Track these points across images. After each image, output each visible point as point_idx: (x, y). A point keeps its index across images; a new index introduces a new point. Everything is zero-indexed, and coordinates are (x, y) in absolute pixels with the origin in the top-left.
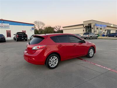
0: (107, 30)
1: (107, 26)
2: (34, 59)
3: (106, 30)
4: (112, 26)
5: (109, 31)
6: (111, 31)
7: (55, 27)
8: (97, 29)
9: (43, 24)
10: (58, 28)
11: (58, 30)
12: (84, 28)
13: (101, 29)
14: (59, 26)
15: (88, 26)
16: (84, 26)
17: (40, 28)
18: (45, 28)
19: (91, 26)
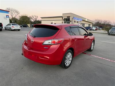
0: (83, 23)
1: (83, 20)
2: (48, 58)
3: (81, 24)
4: (86, 20)
5: (83, 24)
6: (85, 25)
7: (32, 17)
8: (75, 22)
9: (17, 12)
10: (35, 17)
11: (34, 20)
12: (63, 20)
13: (78, 22)
14: (36, 16)
15: (67, 19)
16: (63, 19)
17: (13, 17)
18: (20, 17)
19: (69, 19)
